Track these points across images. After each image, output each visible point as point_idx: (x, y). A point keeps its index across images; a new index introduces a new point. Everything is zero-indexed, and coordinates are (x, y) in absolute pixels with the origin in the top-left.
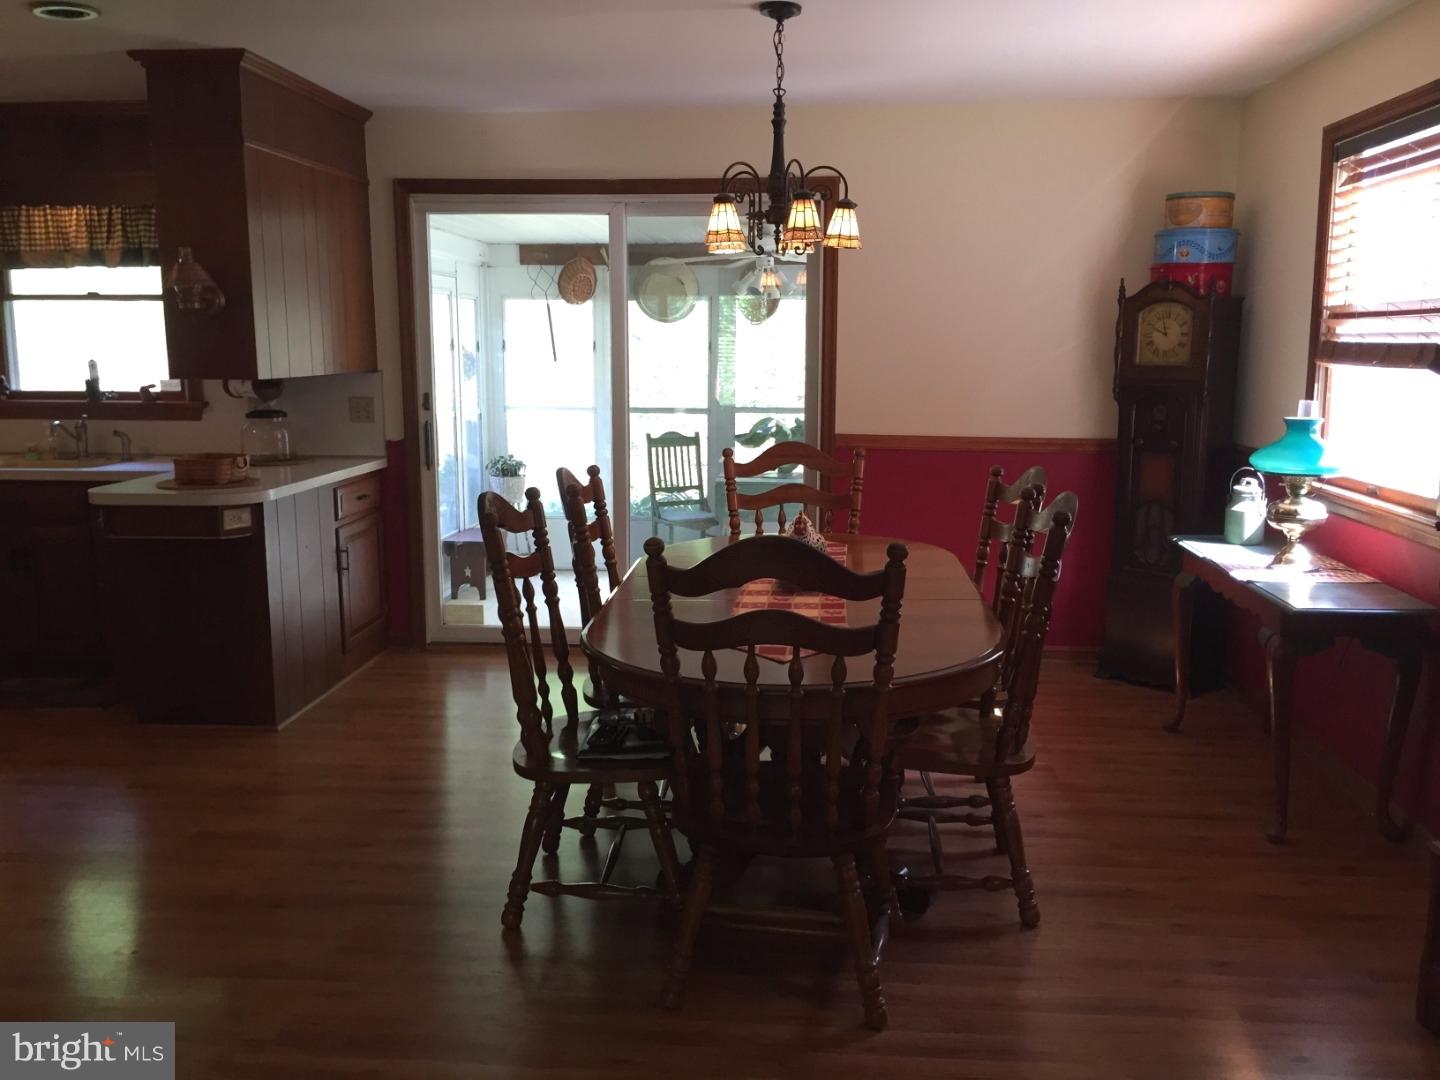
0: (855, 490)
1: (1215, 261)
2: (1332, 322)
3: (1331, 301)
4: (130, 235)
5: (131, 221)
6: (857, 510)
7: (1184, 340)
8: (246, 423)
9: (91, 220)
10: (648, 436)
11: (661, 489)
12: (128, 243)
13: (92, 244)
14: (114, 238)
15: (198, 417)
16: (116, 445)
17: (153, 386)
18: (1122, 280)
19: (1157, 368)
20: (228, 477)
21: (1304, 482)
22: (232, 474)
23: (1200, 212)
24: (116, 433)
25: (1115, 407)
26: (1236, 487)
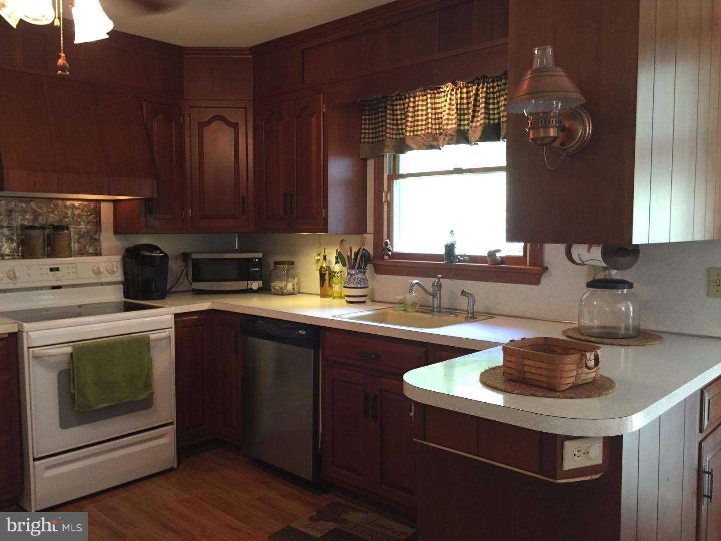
4: (491, 112)
5: (494, 98)
8: (588, 293)
9: (461, 104)
12: (489, 119)
13: (460, 125)
14: (478, 116)
15: (537, 283)
16: (463, 303)
17: (498, 251)
20: (572, 380)
22: (576, 377)
24: (463, 293)
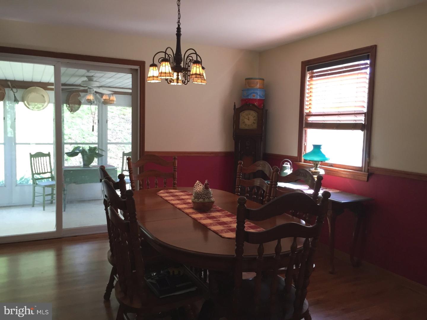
0: (174, 171)
1: (261, 98)
2: (307, 117)
3: (306, 111)
6: (175, 178)
7: (255, 121)
10: (30, 154)
11: (36, 174)
18: (235, 103)
19: (247, 130)
21: (319, 163)
23: (257, 84)
25: (233, 141)
26: (283, 165)
